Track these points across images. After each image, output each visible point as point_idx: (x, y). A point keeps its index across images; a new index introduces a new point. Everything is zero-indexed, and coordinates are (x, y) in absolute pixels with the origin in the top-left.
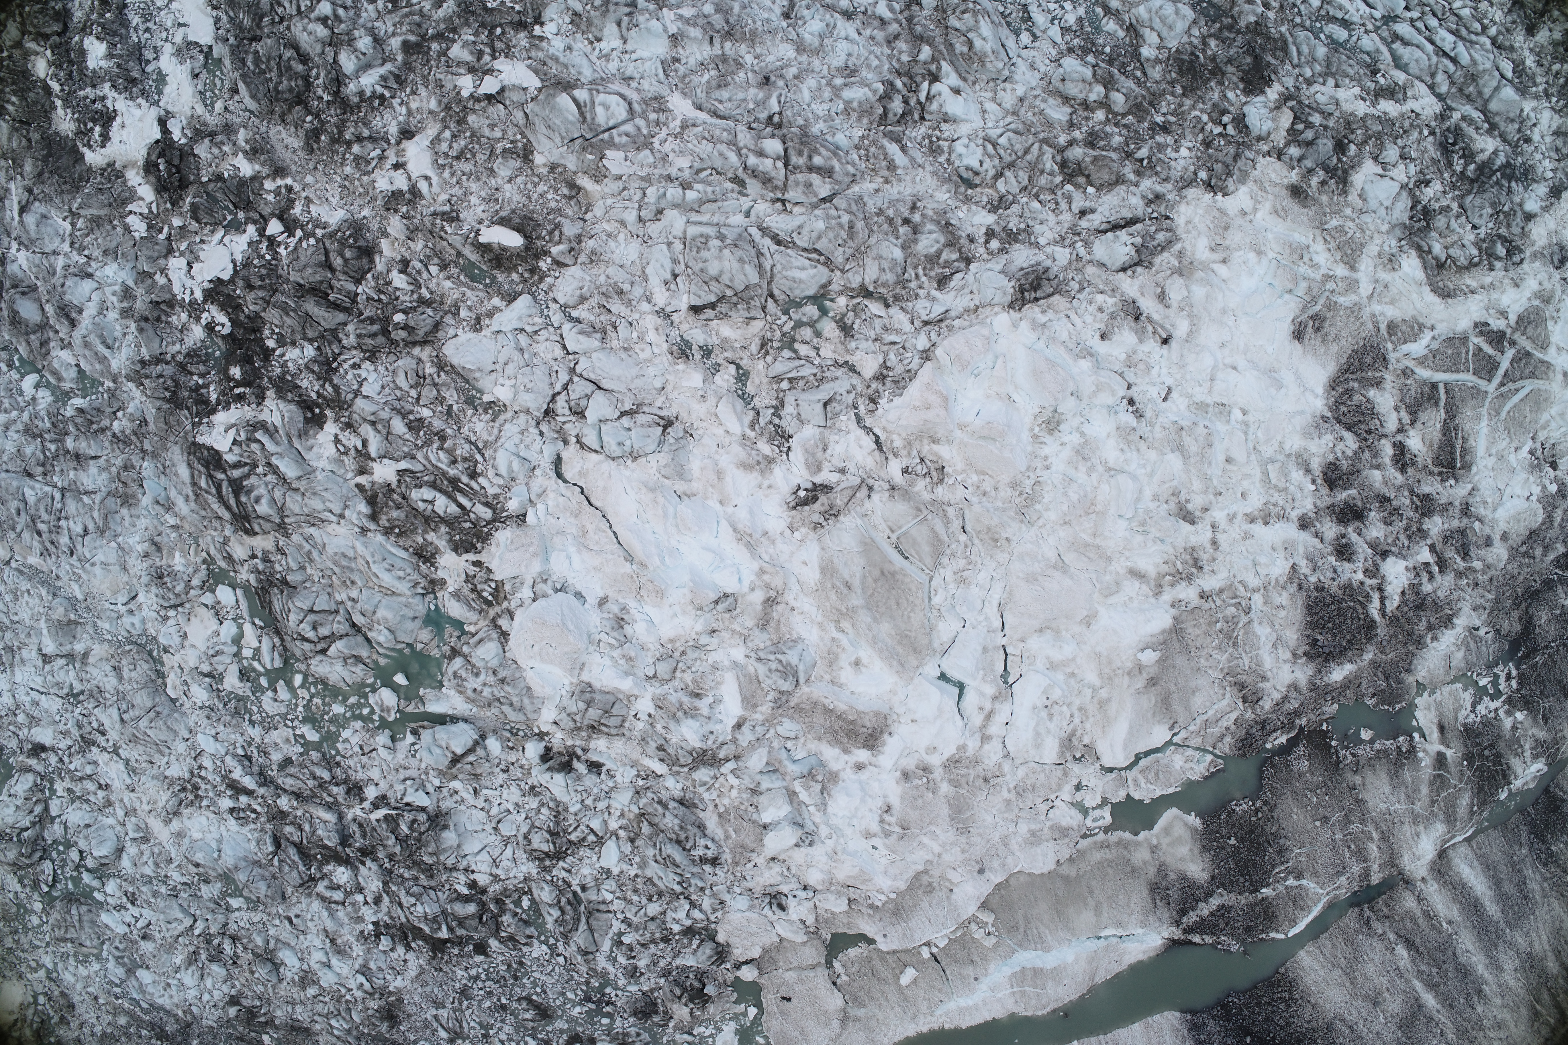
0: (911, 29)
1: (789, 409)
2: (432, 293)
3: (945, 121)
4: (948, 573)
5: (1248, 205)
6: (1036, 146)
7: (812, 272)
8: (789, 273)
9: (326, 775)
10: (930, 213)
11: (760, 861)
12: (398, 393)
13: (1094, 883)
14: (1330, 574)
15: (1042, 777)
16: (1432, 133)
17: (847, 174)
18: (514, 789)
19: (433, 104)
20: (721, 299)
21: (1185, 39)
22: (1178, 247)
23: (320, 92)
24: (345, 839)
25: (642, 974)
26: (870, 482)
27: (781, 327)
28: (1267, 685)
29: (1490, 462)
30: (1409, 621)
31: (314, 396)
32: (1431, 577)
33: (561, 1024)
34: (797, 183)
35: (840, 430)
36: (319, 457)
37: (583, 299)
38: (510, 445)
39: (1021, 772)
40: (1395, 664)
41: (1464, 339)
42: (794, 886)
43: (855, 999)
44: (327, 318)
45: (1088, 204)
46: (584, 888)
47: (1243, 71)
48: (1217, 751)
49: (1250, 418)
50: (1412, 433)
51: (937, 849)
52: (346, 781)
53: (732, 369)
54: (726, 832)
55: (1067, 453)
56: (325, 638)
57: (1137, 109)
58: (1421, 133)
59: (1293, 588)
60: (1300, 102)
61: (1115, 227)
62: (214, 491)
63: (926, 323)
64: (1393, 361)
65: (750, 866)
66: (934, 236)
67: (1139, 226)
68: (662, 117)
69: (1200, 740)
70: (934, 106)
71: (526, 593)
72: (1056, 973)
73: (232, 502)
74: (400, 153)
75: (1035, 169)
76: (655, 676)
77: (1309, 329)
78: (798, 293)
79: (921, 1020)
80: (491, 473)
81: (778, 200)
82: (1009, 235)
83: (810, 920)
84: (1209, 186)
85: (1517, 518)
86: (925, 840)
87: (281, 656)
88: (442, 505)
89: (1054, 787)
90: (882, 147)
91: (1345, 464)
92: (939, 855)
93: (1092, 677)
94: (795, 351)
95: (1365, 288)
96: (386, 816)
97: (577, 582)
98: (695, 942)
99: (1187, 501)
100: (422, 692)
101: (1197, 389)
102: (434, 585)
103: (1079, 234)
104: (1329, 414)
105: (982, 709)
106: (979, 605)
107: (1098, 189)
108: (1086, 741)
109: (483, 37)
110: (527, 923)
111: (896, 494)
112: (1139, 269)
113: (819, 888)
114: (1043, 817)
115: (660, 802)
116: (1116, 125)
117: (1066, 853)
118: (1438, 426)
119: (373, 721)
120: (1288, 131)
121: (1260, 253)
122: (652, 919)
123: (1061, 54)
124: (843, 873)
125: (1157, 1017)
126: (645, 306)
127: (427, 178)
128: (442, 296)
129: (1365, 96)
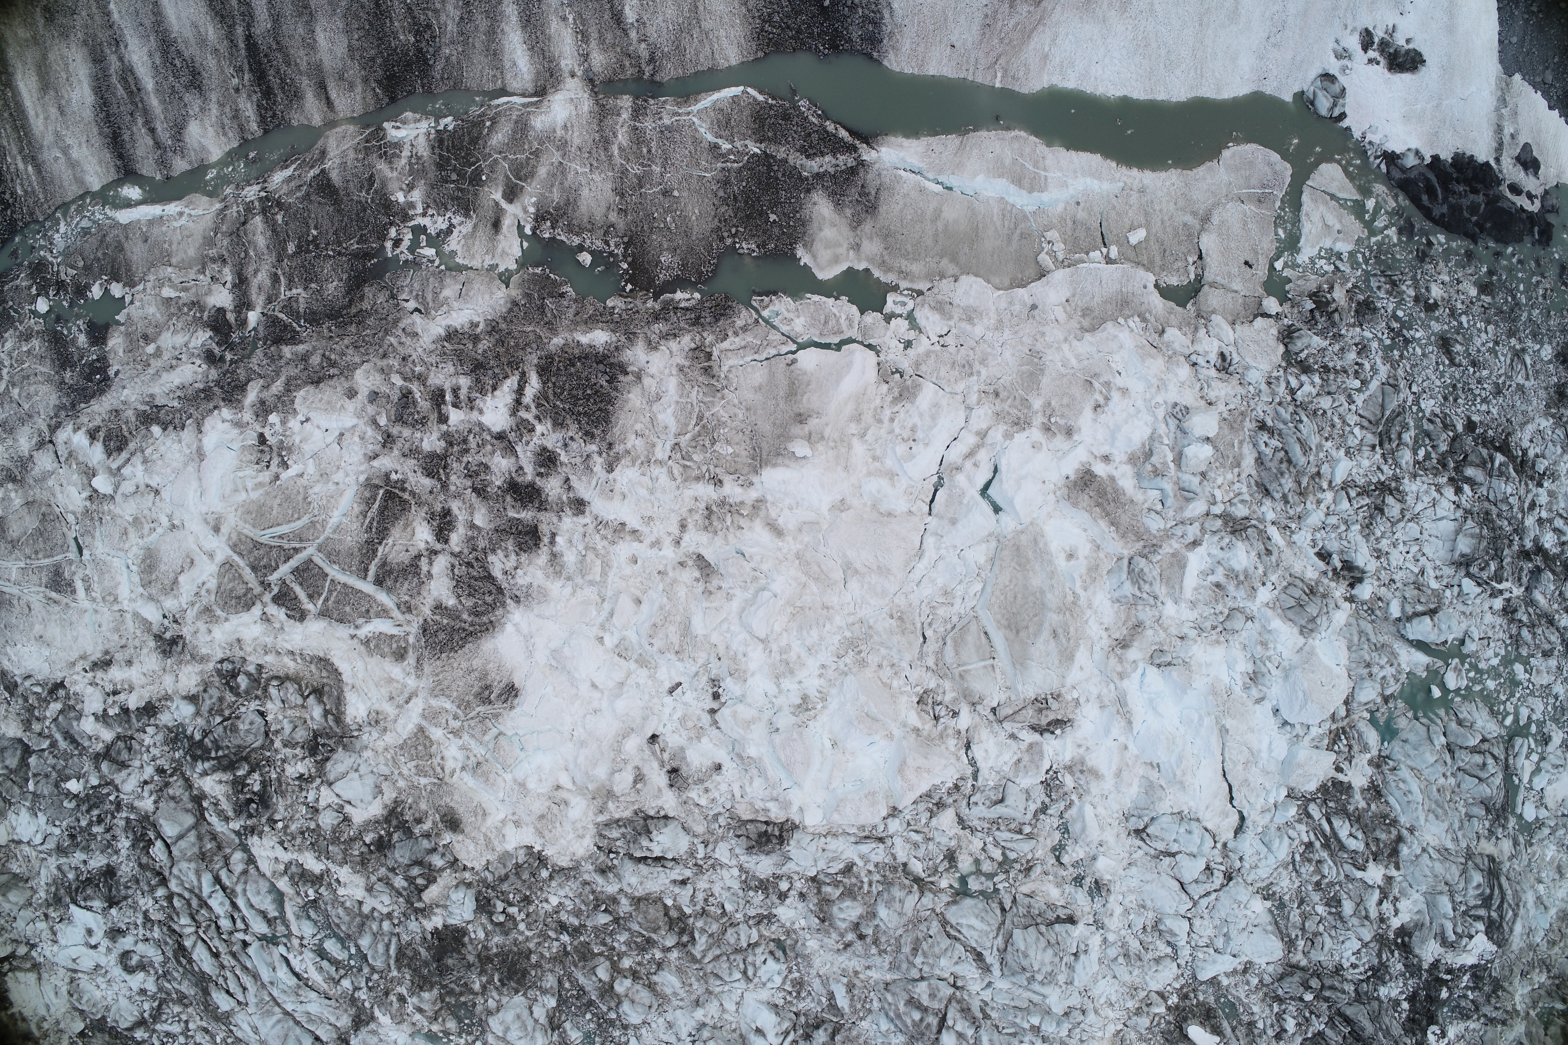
1: (1033, 807)
2: (1271, 1006)
3: (776, 1006)
4: (959, 607)
5: (510, 831)
6: (707, 960)
7: (963, 921)
8: (986, 928)
9: (1525, 633)
10: (834, 936)
11: (1221, 407)
12: (1333, 933)
13: (929, 242)
14: (574, 445)
15: (943, 373)
16: (272, 822)
17: (893, 994)
18: (1394, 563)
20: (1050, 924)
21: (505, 1000)
22: (601, 818)
24: (1536, 573)
25: (1356, 345)
26: (991, 717)
27: (1007, 880)
28: (680, 360)
29: (339, 477)
30: (497, 357)
31: (1396, 953)
32: (455, 391)
33: (1436, 327)
34: (940, 1000)
35: (998, 772)
36: (1415, 901)
37: (1158, 961)
38: (1272, 861)
39: (961, 386)
40: (527, 318)
41: (324, 614)
42: (1204, 372)
43: (1189, 235)
44: (1359, 1014)
45: (677, 890)
46: (1373, 447)
47: (459, 952)
48: (755, 316)
49: (595, 631)
50: (422, 546)
51: (1065, 347)
52: (1512, 621)
53: (1065, 859)
54: (1240, 448)
55: (801, 674)
56: (1479, 752)
57: (585, 955)
58: (286, 827)
59: (619, 448)
60: (409, 902)
61: (659, 860)
62: (1505, 905)
63: (881, 840)
64: (416, 625)
65: (1232, 407)
66: (842, 916)
67: (638, 854)
69: (770, 337)
70: (786, 1025)
71: (1315, 731)
72: (999, 170)
73: (1496, 891)
75: (717, 940)
76: (1247, 619)
77: (496, 692)
78: (980, 904)
79: (1136, 185)
80: (1297, 842)
81: (957, 988)
82: (766, 889)
83: (1202, 332)
84: (542, 860)
85: (330, 408)
86: (1074, 362)
87: (1513, 747)
88: (1343, 828)
89: (933, 356)
90: (851, 1006)
91: (510, 544)
92: (1066, 340)
93: (859, 448)
94: (1004, 854)
95: (417, 706)
96: (1500, 582)
97: (1272, 723)
98: (1303, 355)
99: (697, 580)
100: (1424, 675)
101: (642, 681)
102: (1378, 763)
103: (696, 865)
104: (509, 601)
105: (975, 465)
106: (941, 565)
107: (660, 899)
108: (885, 387)
110: (1428, 435)
111: (976, 699)
112: (652, 813)
113: (1182, 359)
114: (953, 331)
115: (1287, 502)
116: (614, 948)
117: (945, 285)
118: (390, 541)
119: (1470, 664)
120: (434, 881)
121: (522, 785)
122: (1329, 393)
123: (636, 1027)
124: (1157, 364)
125: (908, 70)
126: (1111, 937)
128: (1263, 1000)
129: (335, 884)
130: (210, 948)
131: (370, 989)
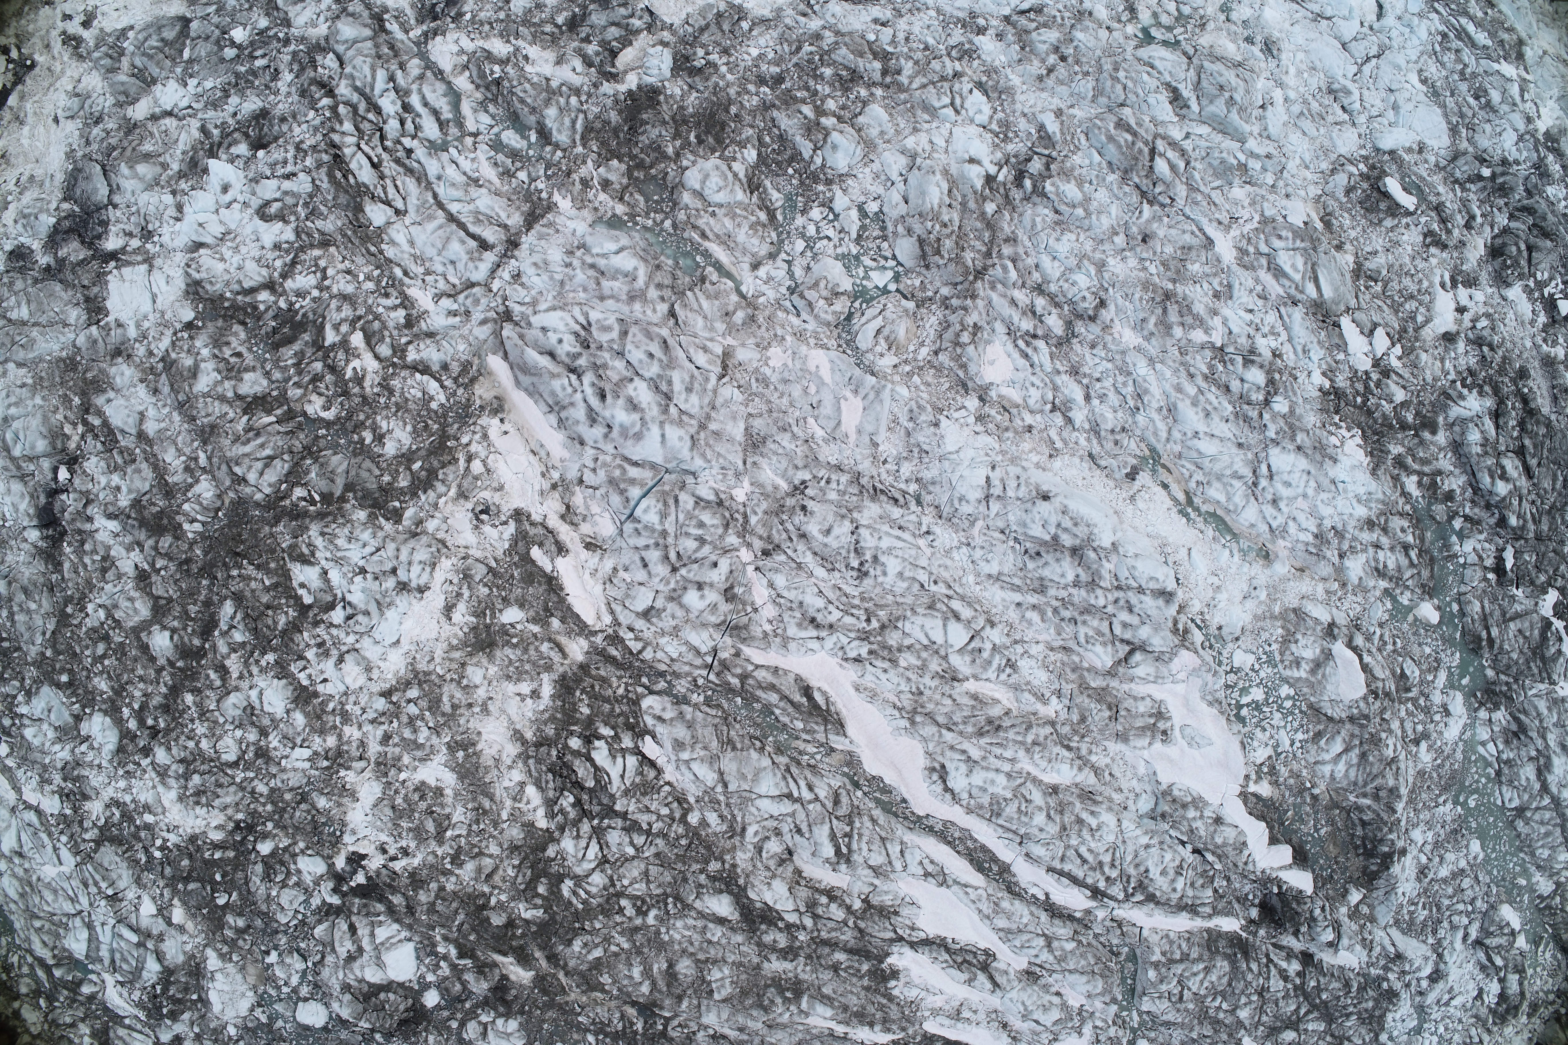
6: (915, 86)
10: (1036, 63)
19: (1424, 356)
23: (1513, 414)
45: (878, 28)
47: (654, 110)
60: (601, 69)
68: (1243, 244)
74: (1459, 322)
82: (964, 25)
84: (741, 13)
90: (1061, 135)
94: (1178, 9)
107: (863, 37)
109: (1372, 400)
116: (815, 93)
120: (631, 44)
123: (842, 179)
126: (1292, 95)
127: (1443, 285)
129: (521, 63)
130: (369, 158)
131: (548, 178)
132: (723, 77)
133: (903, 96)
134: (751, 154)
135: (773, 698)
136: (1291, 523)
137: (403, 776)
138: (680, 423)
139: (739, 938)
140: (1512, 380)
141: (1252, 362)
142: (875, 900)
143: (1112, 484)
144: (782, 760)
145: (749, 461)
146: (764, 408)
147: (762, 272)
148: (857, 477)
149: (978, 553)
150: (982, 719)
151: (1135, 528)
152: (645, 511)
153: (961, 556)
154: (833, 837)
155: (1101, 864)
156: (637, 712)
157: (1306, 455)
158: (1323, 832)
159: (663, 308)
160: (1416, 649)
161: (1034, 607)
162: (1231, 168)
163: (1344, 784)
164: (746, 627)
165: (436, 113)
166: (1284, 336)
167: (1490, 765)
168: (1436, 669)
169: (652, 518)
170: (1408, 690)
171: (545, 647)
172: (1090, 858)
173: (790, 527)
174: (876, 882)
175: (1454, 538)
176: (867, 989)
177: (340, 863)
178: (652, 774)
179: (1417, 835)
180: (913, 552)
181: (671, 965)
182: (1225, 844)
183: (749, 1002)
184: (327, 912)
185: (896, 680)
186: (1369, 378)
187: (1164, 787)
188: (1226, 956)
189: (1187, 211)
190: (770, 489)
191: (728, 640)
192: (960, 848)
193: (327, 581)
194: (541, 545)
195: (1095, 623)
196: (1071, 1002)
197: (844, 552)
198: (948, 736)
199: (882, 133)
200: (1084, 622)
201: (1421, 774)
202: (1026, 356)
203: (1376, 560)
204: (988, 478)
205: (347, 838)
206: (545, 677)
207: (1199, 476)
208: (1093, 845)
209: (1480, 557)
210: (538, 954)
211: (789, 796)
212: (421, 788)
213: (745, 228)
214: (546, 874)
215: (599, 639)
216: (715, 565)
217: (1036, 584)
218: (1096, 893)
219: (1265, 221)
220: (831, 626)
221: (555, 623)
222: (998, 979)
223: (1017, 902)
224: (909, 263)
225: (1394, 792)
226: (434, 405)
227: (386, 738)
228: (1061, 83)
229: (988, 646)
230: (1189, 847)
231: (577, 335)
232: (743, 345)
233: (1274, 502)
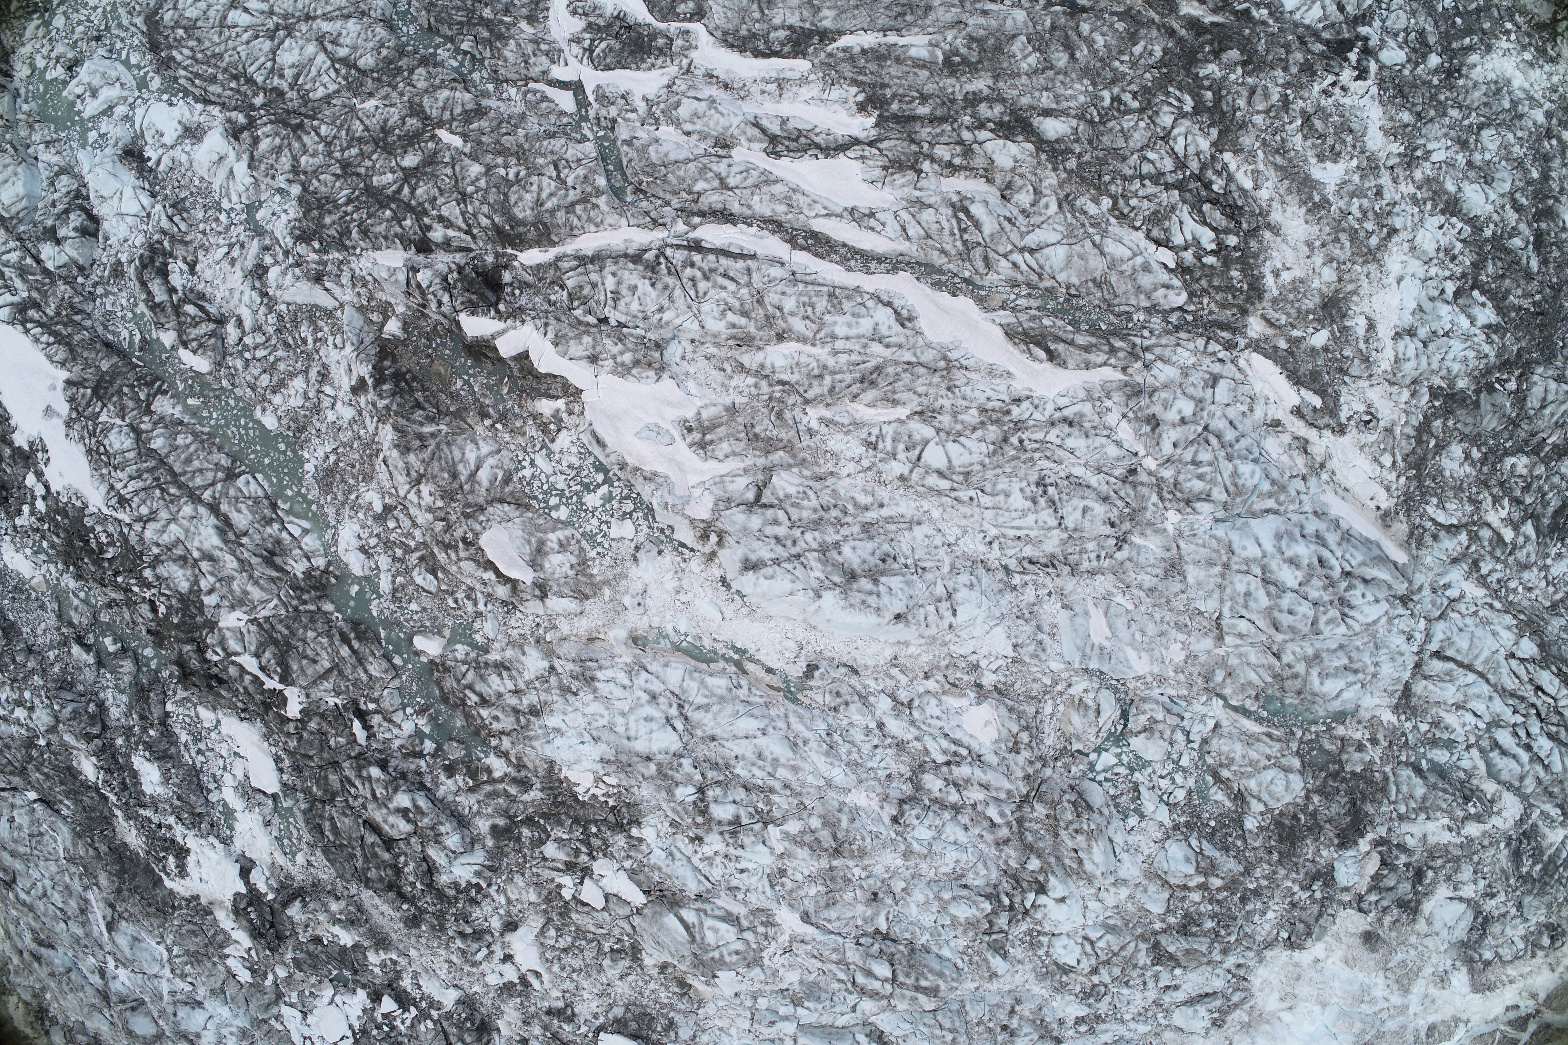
0: (1021, 834)
19: (533, 897)
23: (411, 879)
68: (771, 932)
74: (505, 945)
109: (578, 835)
127: (537, 974)
132: (1294, 881)
133: (1139, 931)
134: (1250, 824)
135: (1081, 340)
136: (627, 682)
137: (1354, 162)
138: (1247, 561)
139: (1025, 101)
140: (426, 911)
141: (730, 823)
142: (911, 175)
143: (827, 654)
144: (1047, 283)
145: (1174, 550)
146: (1174, 603)
147: (1211, 724)
148: (1074, 571)
149: (938, 540)
150: (882, 383)
151: (789, 619)
152: (1253, 473)
153: (952, 533)
154: (977, 225)
155: (706, 278)
156: (1186, 285)
157: (637, 755)
158: (459, 383)
159: (1287, 658)
160: (428, 603)
161: (867, 509)
162: (808, 997)
163: (459, 440)
164: (1129, 397)
165: (1504, 753)
166: (695, 860)
167: (287, 512)
168: (395, 590)
169: (1245, 468)
170: (422, 559)
171: (1283, 319)
172: (721, 280)
173: (1120, 503)
174: (917, 193)
175: (427, 730)
176: (884, 86)
177: (1373, 67)
178: (1156, 233)
179: (348, 413)
180: (1001, 520)
181: (1072, 56)
182: (578, 337)
183: (991, 41)
184: (1364, 18)
185: (977, 394)
186: (590, 855)
187: (665, 376)
188: (522, 223)
189: (840, 939)
190: (1149, 532)
191: (1139, 379)
192: (843, 251)
193: (1468, 316)
194: (1315, 409)
195: (805, 514)
196: (671, 129)
197: (1065, 497)
198: (908, 357)
199: (1145, 891)
200: (815, 511)
201: (368, 478)
202: (955, 742)
203: (512, 678)
204: (954, 614)
205: (1374, 90)
206: (1275, 293)
207: (743, 693)
208: (723, 294)
209: (390, 721)
210: (1183, 32)
211: (1032, 251)
212: (1336, 156)
213: (1238, 757)
214: (1209, 110)
215: (1242, 342)
216: (1175, 445)
217: (873, 531)
218: (697, 246)
219: (757, 962)
220: (1053, 424)
221: (1283, 344)
222: (756, 132)
223: (768, 213)
224: (1087, 784)
225: (405, 449)
226: (1435, 501)
227: (1379, 194)
228: (999, 1006)
229: (901, 456)
230: (613, 323)
231: (1351, 607)
232: (1208, 652)
233: (654, 697)
